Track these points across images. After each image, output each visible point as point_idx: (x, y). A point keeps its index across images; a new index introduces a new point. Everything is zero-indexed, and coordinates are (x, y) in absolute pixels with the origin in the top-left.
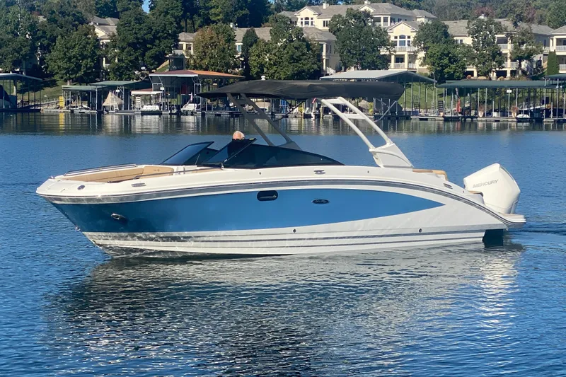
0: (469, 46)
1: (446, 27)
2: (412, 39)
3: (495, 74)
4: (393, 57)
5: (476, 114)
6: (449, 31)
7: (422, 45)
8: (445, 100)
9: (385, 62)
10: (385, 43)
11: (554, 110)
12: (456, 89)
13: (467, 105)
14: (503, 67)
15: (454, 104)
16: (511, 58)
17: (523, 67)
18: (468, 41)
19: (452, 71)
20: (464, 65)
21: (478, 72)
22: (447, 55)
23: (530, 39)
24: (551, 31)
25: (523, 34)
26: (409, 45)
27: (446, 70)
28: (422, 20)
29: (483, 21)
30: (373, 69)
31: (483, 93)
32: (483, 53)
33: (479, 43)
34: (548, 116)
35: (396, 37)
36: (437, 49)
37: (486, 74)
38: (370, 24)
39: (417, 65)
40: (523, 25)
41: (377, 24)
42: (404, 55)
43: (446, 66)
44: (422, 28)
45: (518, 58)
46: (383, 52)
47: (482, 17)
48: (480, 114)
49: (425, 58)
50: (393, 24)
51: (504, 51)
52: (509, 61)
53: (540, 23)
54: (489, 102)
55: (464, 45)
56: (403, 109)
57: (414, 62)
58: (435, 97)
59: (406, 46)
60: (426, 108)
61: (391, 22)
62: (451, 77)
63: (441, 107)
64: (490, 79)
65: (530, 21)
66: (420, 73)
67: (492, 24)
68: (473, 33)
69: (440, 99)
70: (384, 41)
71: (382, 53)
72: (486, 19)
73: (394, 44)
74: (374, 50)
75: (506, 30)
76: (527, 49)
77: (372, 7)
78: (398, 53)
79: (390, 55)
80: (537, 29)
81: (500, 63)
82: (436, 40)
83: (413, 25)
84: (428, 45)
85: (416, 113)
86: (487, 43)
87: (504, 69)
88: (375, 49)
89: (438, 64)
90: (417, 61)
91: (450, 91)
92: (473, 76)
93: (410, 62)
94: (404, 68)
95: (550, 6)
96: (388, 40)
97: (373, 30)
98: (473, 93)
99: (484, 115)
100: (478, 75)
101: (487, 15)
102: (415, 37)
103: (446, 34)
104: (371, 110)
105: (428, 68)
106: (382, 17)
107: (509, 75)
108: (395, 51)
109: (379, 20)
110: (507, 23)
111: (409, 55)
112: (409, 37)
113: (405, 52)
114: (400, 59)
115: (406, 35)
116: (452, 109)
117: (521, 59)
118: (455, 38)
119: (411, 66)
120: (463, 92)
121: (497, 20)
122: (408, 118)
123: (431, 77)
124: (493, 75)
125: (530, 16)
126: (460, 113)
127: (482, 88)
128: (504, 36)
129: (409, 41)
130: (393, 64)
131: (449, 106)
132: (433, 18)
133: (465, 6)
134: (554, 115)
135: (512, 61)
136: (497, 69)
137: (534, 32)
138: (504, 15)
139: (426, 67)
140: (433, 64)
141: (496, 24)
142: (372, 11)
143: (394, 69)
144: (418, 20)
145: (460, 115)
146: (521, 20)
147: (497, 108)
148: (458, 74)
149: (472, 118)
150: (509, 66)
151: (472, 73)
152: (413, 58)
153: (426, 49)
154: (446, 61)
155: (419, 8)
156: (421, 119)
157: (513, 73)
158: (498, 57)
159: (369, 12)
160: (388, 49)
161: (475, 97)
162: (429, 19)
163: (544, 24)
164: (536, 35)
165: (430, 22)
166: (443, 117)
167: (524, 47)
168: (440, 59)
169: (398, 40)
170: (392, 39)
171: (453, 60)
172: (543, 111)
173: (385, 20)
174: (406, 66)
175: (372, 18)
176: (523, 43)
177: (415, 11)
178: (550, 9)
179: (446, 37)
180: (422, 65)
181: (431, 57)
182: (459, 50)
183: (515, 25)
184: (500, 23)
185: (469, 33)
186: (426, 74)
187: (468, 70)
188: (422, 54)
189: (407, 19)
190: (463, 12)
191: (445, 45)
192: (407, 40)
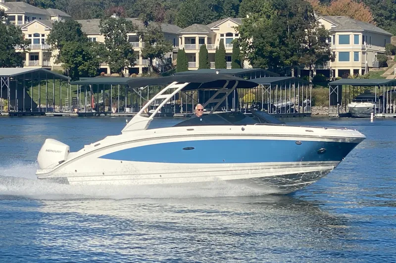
0: (102, 44)
1: (79, 25)
2: (46, 37)
3: (127, 71)
4: (27, 55)
5: (110, 110)
6: (82, 30)
7: (56, 43)
8: (79, 97)
9: (19, 60)
10: (19, 40)
11: (184, 106)
12: (90, 86)
13: (101, 102)
14: (135, 64)
15: (88, 100)
16: (142, 56)
17: (154, 64)
18: (101, 39)
19: (86, 68)
20: (98, 62)
21: (111, 69)
22: (81, 53)
23: (160, 37)
24: (179, 30)
25: (153, 33)
26: (43, 43)
27: (80, 68)
28: (55, 19)
29: (114, 19)
30: (7, 67)
31: (116, 90)
32: (115, 51)
33: (111, 41)
34: (178, 111)
35: (30, 36)
36: (72, 46)
37: (119, 71)
38: (4, 22)
39: (52, 63)
40: (153, 24)
41: (12, 22)
42: (38, 53)
43: (80, 63)
44: (56, 26)
45: (149, 56)
46: (18, 49)
47: (114, 16)
48: (113, 110)
49: (59, 56)
50: (27, 22)
51: (136, 49)
52: (141, 58)
53: (170, 22)
54: (122, 98)
55: (97, 43)
56: (38, 106)
57: (49, 60)
58: (69, 94)
59: (41, 44)
60: (61, 105)
61: (25, 20)
62: (86, 74)
63: (75, 103)
64: (123, 76)
65: (160, 20)
66: (55, 71)
67: (123, 23)
68: (105, 32)
69: (75, 96)
70: (18, 39)
71: (17, 51)
72: (117, 18)
73: (29, 42)
74: (8, 48)
75: (137, 28)
76: (157, 47)
77: (6, 6)
78: (32, 51)
79: (24, 54)
80: (166, 28)
81: (132, 61)
82: (69, 38)
83: (47, 24)
84: (62, 43)
85: (50, 110)
86: (120, 41)
87: (136, 67)
88: (10, 47)
89: (73, 62)
90: (51, 59)
91: (85, 88)
92: (106, 73)
93: (44, 60)
94: (38, 65)
95: (179, 6)
96: (23, 38)
97: (7, 28)
98: (106, 89)
99: (117, 111)
100: (112, 73)
101: (119, 14)
102: (49, 35)
103: (79, 33)
104: (5, 108)
105: (62, 66)
106: (16, 16)
107: (141, 72)
108: (29, 49)
109: (13, 18)
110: (138, 22)
111: (44, 53)
112: (43, 35)
113: (39, 50)
114: (34, 57)
115: (41, 33)
116: (86, 106)
117: (152, 57)
118: (88, 36)
119: (46, 63)
120: (97, 88)
121: (128, 19)
122: (43, 114)
123: (65, 74)
124: (126, 72)
125: (160, 16)
126: (94, 109)
127: (115, 84)
128: (135, 34)
129: (43, 39)
130: (27, 61)
131: (83, 102)
132: (67, 17)
133: (98, 5)
134: (184, 110)
135: (144, 58)
136: (130, 66)
137: (163, 30)
138: (136, 14)
139: (60, 65)
140: (67, 62)
141: (127, 23)
142: (6, 9)
143: (29, 66)
144: (52, 18)
145: (93, 111)
146: (151, 19)
147: (129, 104)
148: (92, 71)
149: (105, 113)
150: (141, 64)
151: (105, 70)
152: (47, 55)
153: (60, 46)
154: (80, 59)
155: (53, 7)
156: (55, 115)
157: (145, 70)
158: (130, 54)
159: (4, 10)
160: (22, 47)
161: (108, 94)
162: (63, 17)
163: (174, 24)
164: (166, 34)
165: (63, 21)
166: (77, 113)
167: (154, 45)
168: (74, 56)
169: (32, 38)
170: (27, 37)
171: (87, 57)
172: (173, 106)
173: (20, 18)
174: (41, 64)
175: (6, 17)
176: (153, 41)
177: (50, 10)
178: (179, 9)
179: (79, 36)
180: (56, 62)
181: (65, 54)
182: (93, 48)
183: (146, 23)
184: (131, 22)
185: (102, 32)
186: (61, 71)
187: (102, 67)
188: (56, 52)
189: (41, 18)
190: (96, 12)
191: (78, 43)
192: (41, 38)
